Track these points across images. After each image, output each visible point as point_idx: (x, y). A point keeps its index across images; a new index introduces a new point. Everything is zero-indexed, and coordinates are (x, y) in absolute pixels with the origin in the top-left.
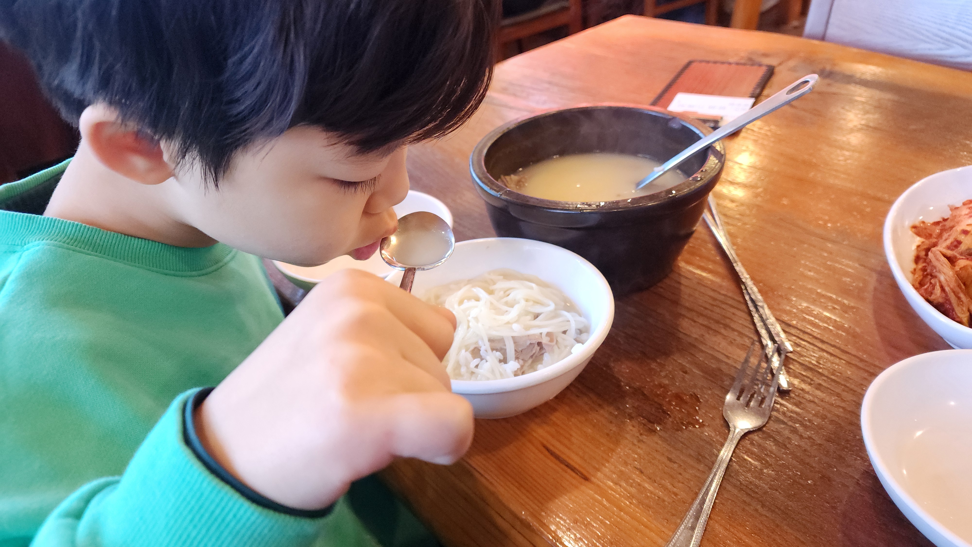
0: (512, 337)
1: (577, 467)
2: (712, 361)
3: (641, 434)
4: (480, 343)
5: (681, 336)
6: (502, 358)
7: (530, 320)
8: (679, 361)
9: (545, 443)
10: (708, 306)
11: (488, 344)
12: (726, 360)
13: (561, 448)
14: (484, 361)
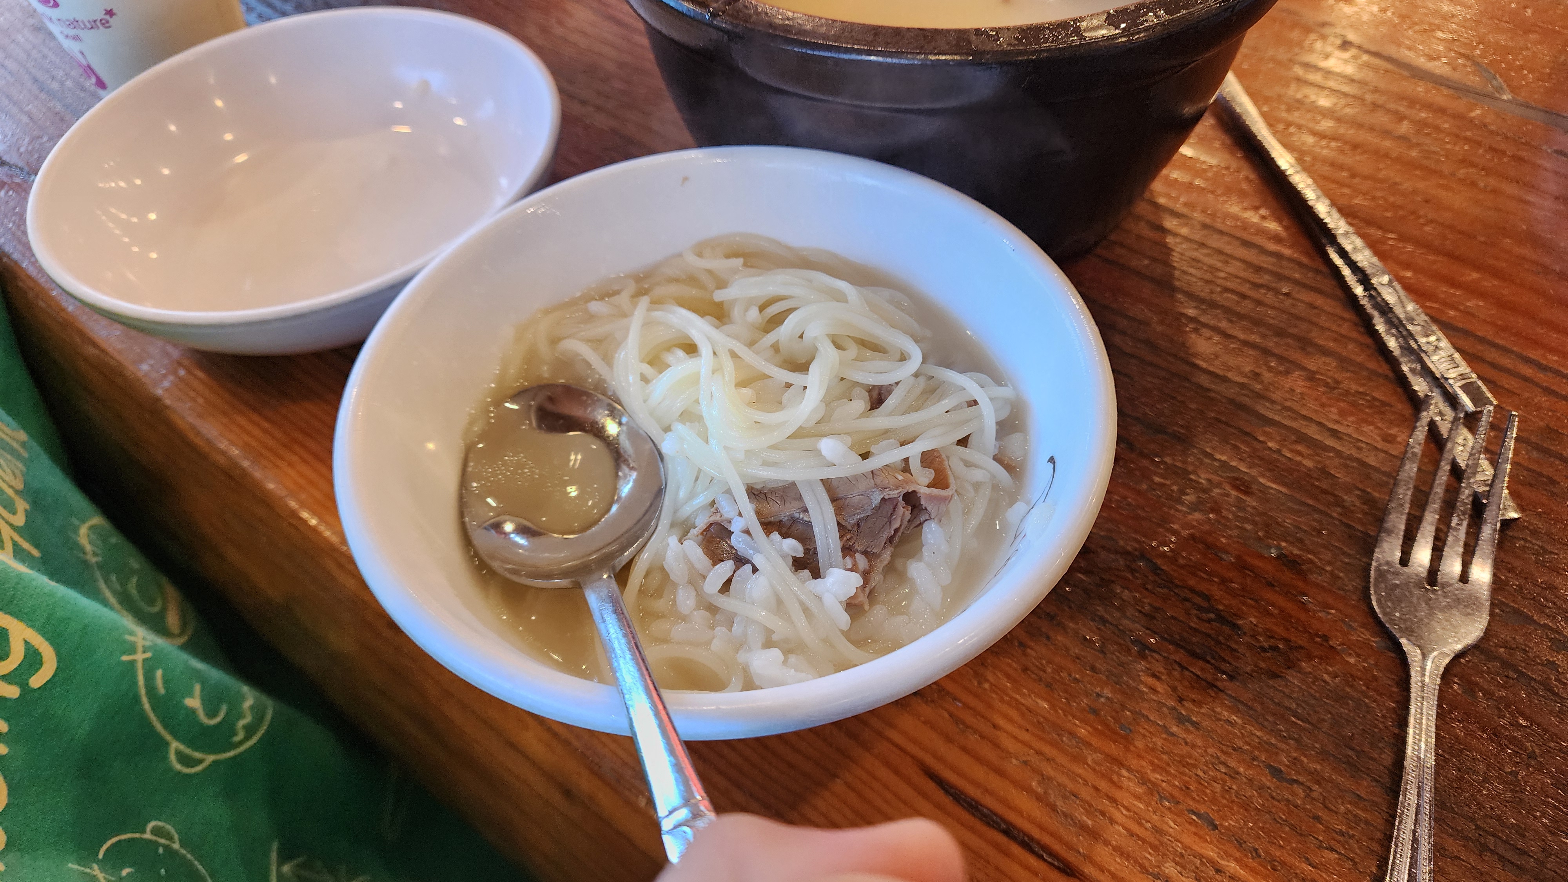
0: (822, 480)
1: (1036, 833)
2: (1299, 448)
3: (1181, 700)
4: (727, 511)
5: (1204, 381)
6: (800, 552)
7: (862, 416)
8: (1218, 456)
9: (929, 760)
10: (1245, 289)
11: (748, 507)
12: (1329, 442)
13: (979, 773)
14: (748, 568)
